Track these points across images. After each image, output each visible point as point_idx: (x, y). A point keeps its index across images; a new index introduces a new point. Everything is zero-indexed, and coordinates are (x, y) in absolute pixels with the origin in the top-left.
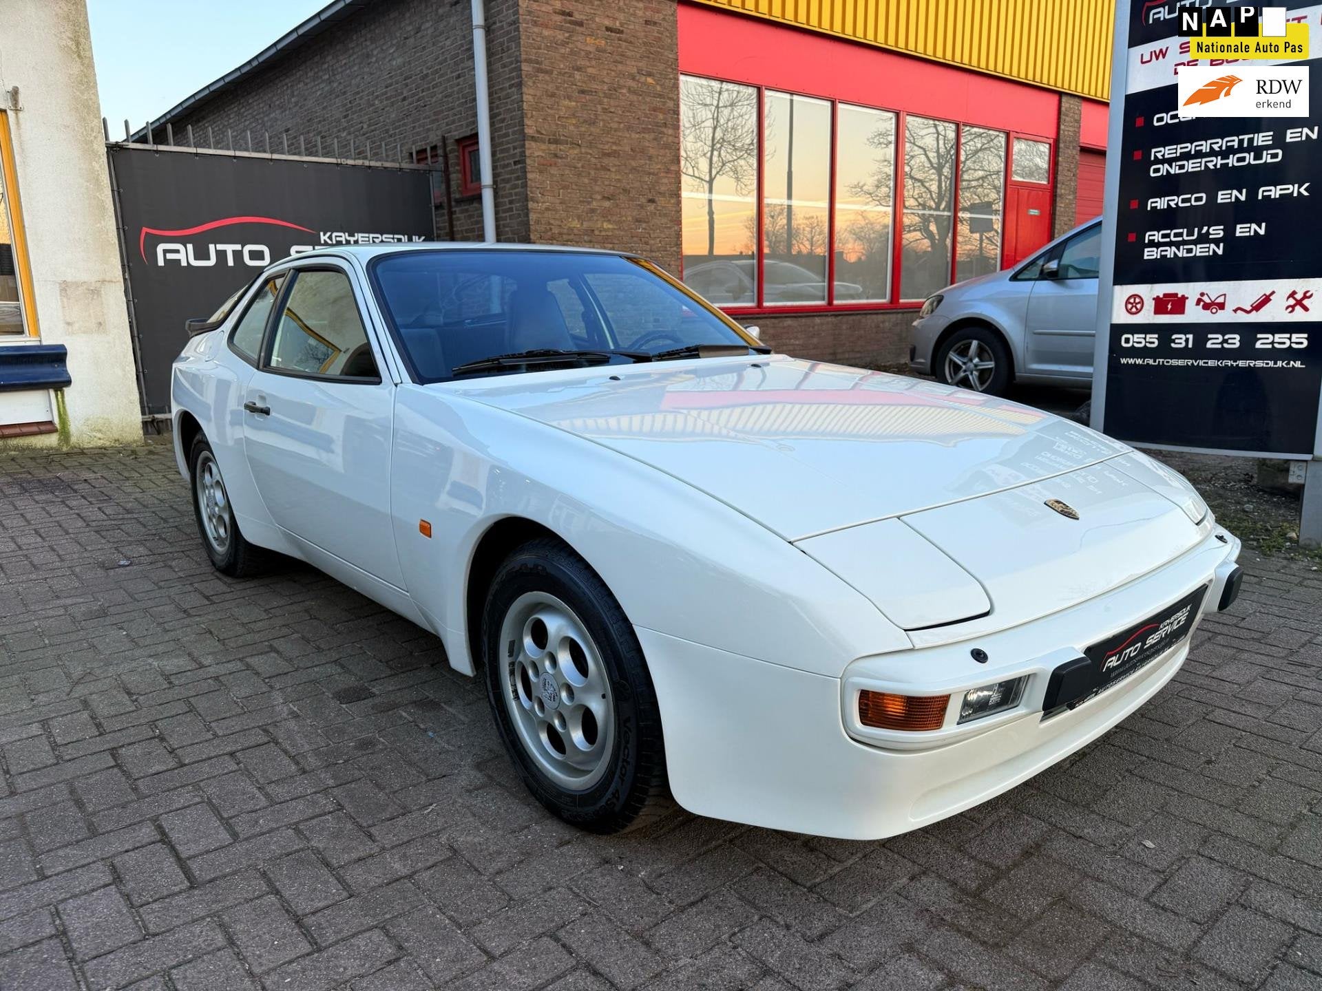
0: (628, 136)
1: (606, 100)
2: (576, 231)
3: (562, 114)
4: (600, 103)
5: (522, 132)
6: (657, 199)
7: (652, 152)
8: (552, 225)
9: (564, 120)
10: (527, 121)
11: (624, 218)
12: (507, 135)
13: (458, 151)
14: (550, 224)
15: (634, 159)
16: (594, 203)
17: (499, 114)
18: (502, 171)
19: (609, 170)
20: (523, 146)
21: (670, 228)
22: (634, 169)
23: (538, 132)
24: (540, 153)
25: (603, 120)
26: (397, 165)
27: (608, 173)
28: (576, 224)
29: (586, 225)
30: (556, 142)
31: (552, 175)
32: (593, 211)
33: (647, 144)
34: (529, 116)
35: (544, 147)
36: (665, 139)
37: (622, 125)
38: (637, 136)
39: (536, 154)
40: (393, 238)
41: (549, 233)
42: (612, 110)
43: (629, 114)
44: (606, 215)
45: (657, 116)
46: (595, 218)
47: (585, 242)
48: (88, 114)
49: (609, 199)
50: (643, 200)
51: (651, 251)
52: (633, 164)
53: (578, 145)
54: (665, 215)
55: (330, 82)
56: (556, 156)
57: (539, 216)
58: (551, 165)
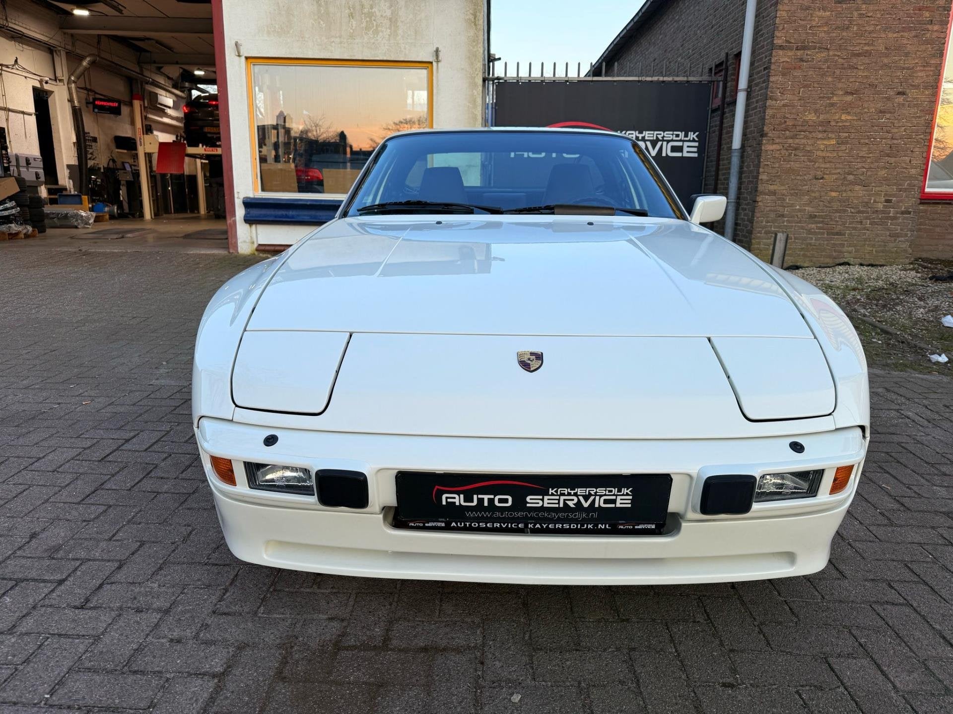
0: (884, 36)
1: (864, 6)
2: (810, 123)
3: (814, 23)
4: (858, 9)
5: (772, 43)
6: (908, 91)
7: (909, 48)
8: (787, 118)
9: (816, 29)
10: (777, 34)
11: (866, 110)
12: (763, 47)
13: (736, 64)
14: (785, 117)
15: (887, 56)
16: (835, 98)
17: (761, 30)
18: (756, 77)
19: (857, 68)
20: (771, 55)
21: (919, 117)
22: (886, 66)
23: (787, 41)
24: (786, 59)
25: (858, 25)
26: (685, 79)
27: (855, 71)
28: (811, 117)
29: (822, 117)
30: (804, 48)
31: (795, 77)
32: (832, 105)
33: (905, 42)
34: (781, 28)
35: (790, 53)
36: (928, 35)
37: (879, 27)
38: (895, 35)
39: (782, 60)
40: (673, 134)
41: (783, 126)
42: (869, 15)
43: (888, 16)
44: (845, 109)
45: (921, 15)
46: (833, 111)
47: (819, 132)
48: (475, 60)
49: (852, 94)
50: (891, 93)
51: (892, 138)
52: (886, 61)
53: (827, 49)
54: (916, 106)
55: (679, 20)
56: (802, 60)
57: (775, 111)
58: (795, 69)
